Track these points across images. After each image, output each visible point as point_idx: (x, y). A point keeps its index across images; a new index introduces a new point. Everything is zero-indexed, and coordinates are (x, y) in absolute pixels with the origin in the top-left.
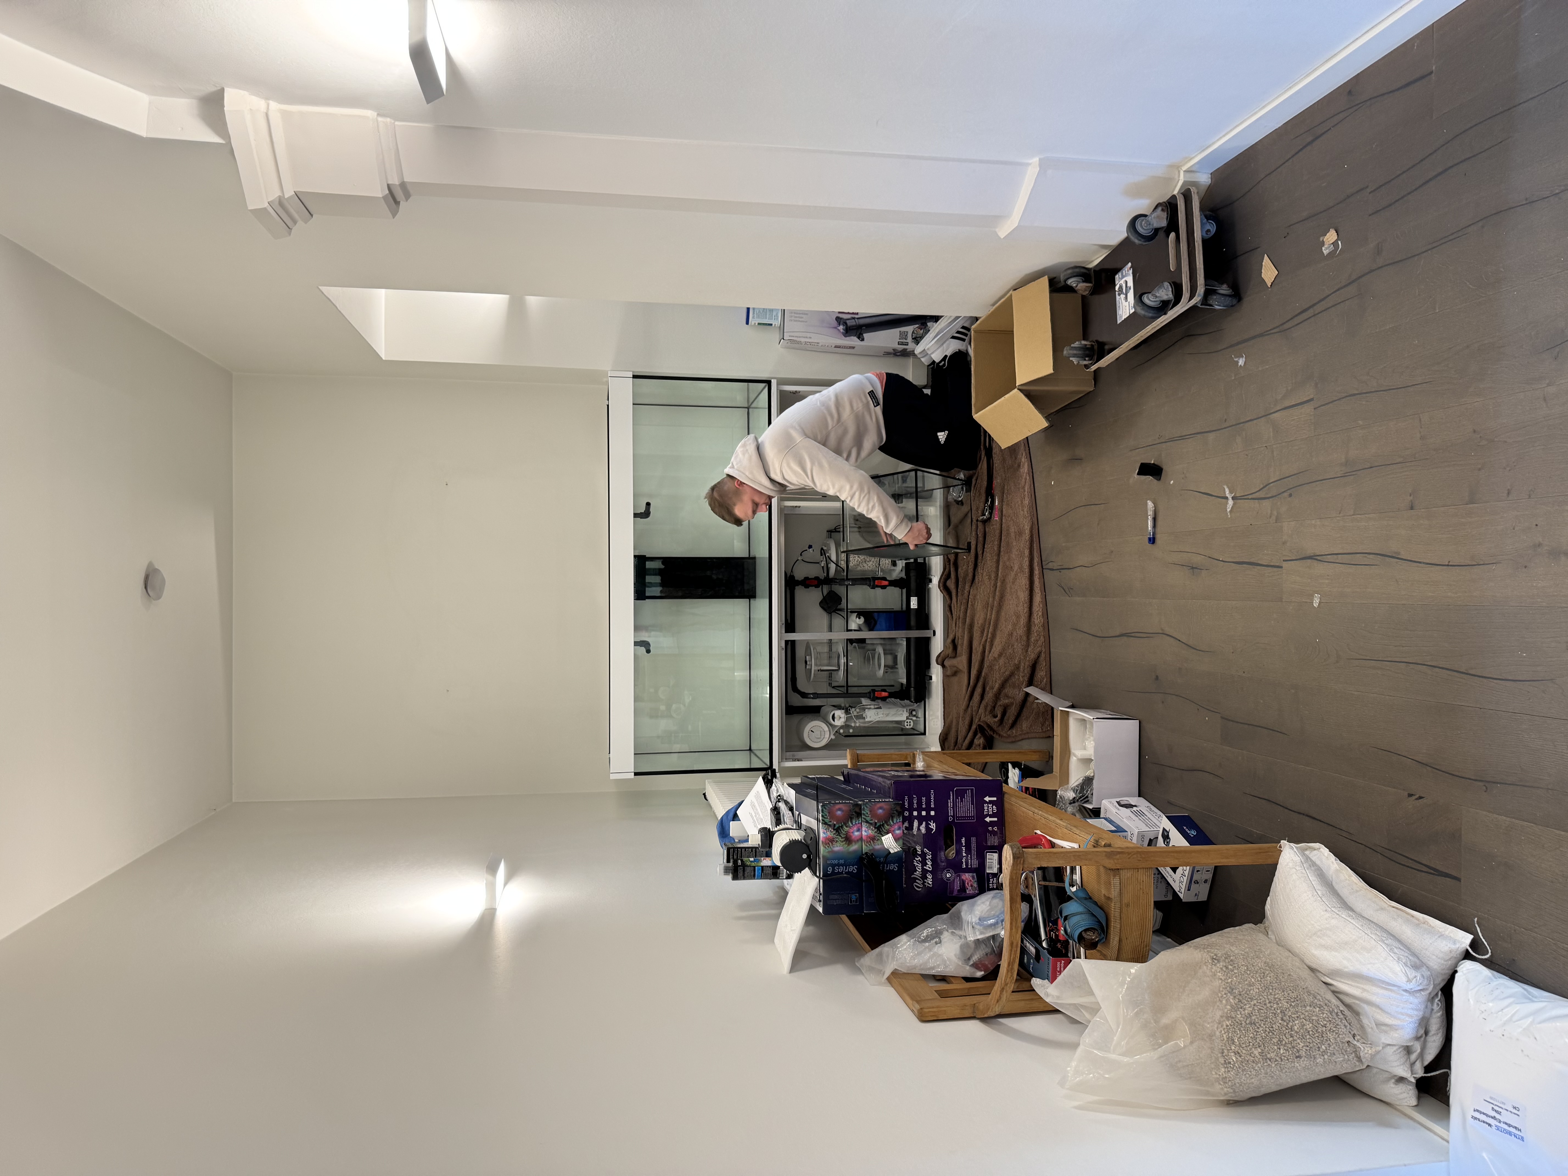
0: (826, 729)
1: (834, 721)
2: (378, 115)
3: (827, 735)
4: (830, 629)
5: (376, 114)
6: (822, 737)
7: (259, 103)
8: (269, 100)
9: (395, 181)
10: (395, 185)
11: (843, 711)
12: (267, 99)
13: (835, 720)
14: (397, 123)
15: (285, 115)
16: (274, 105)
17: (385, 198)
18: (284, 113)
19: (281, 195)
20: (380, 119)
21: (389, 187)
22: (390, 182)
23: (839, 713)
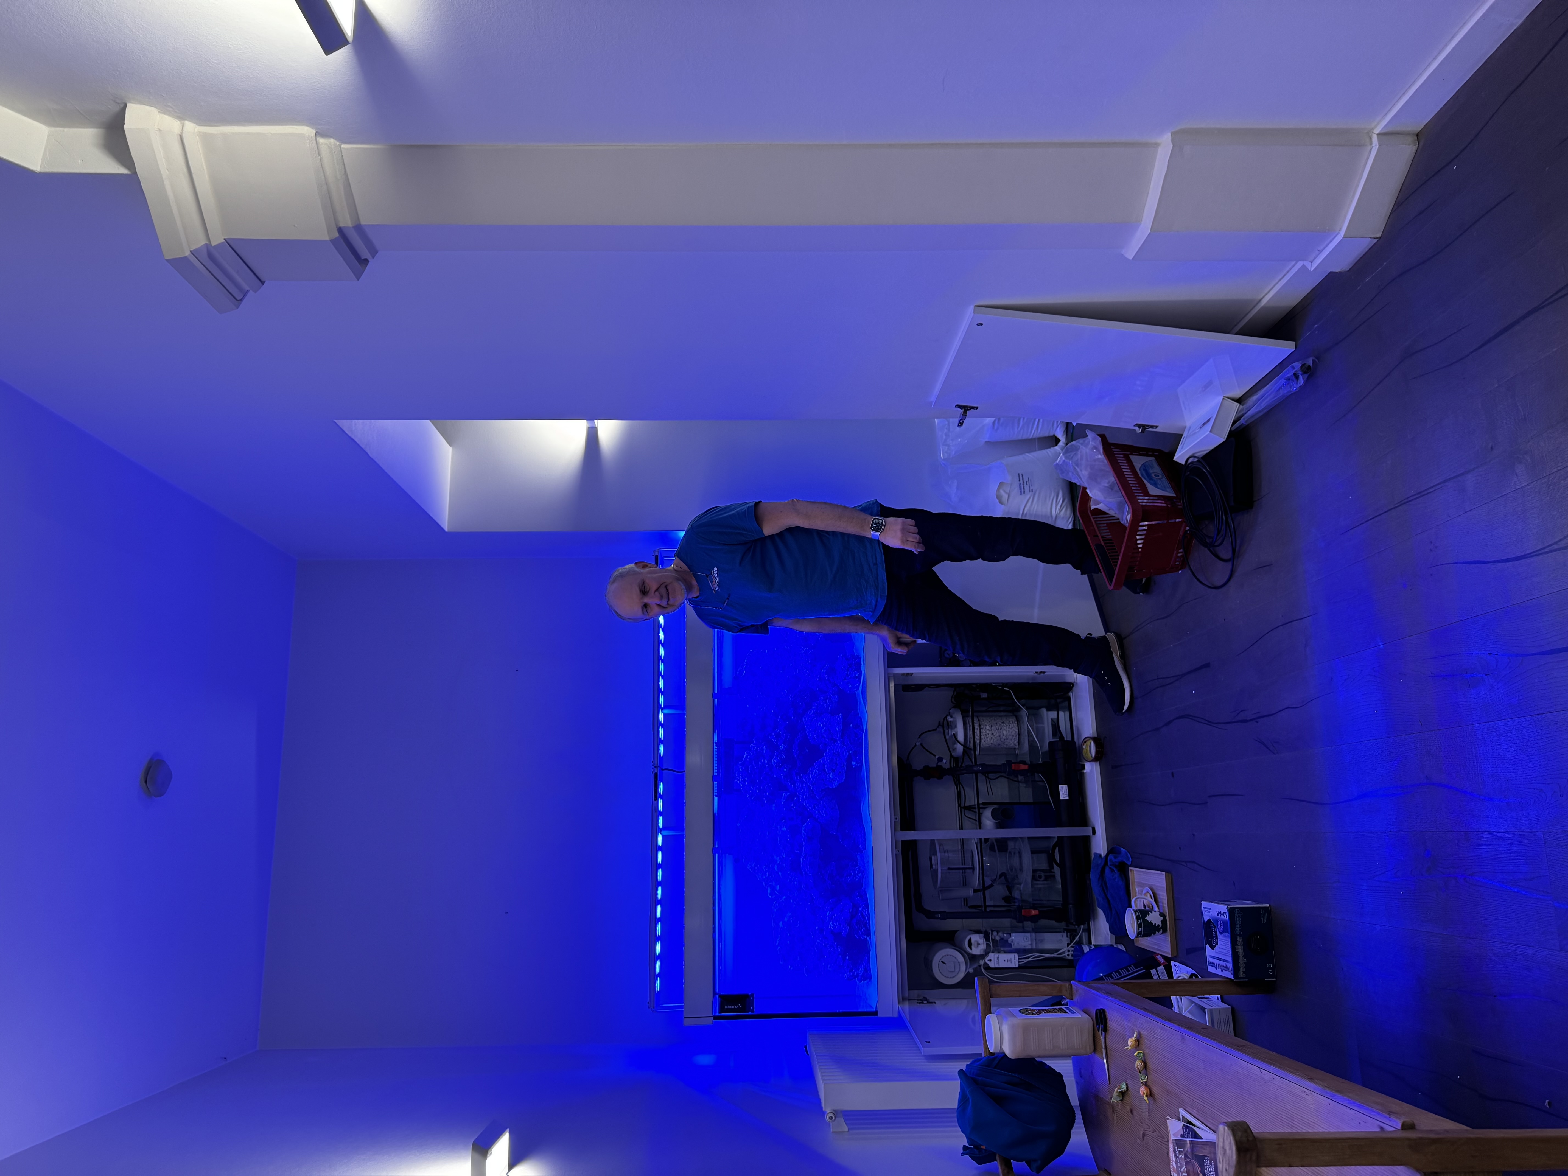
0: (960, 958)
1: (971, 948)
2: (317, 134)
3: (963, 967)
4: (961, 828)
5: (314, 131)
6: (957, 970)
7: (171, 124)
8: (185, 120)
9: (346, 221)
10: (348, 228)
11: (982, 935)
12: (181, 118)
13: (973, 947)
14: (343, 146)
15: (206, 139)
16: (190, 127)
17: (333, 241)
18: (205, 137)
19: (207, 243)
20: (321, 140)
21: (340, 230)
22: (342, 225)
23: (976, 938)
